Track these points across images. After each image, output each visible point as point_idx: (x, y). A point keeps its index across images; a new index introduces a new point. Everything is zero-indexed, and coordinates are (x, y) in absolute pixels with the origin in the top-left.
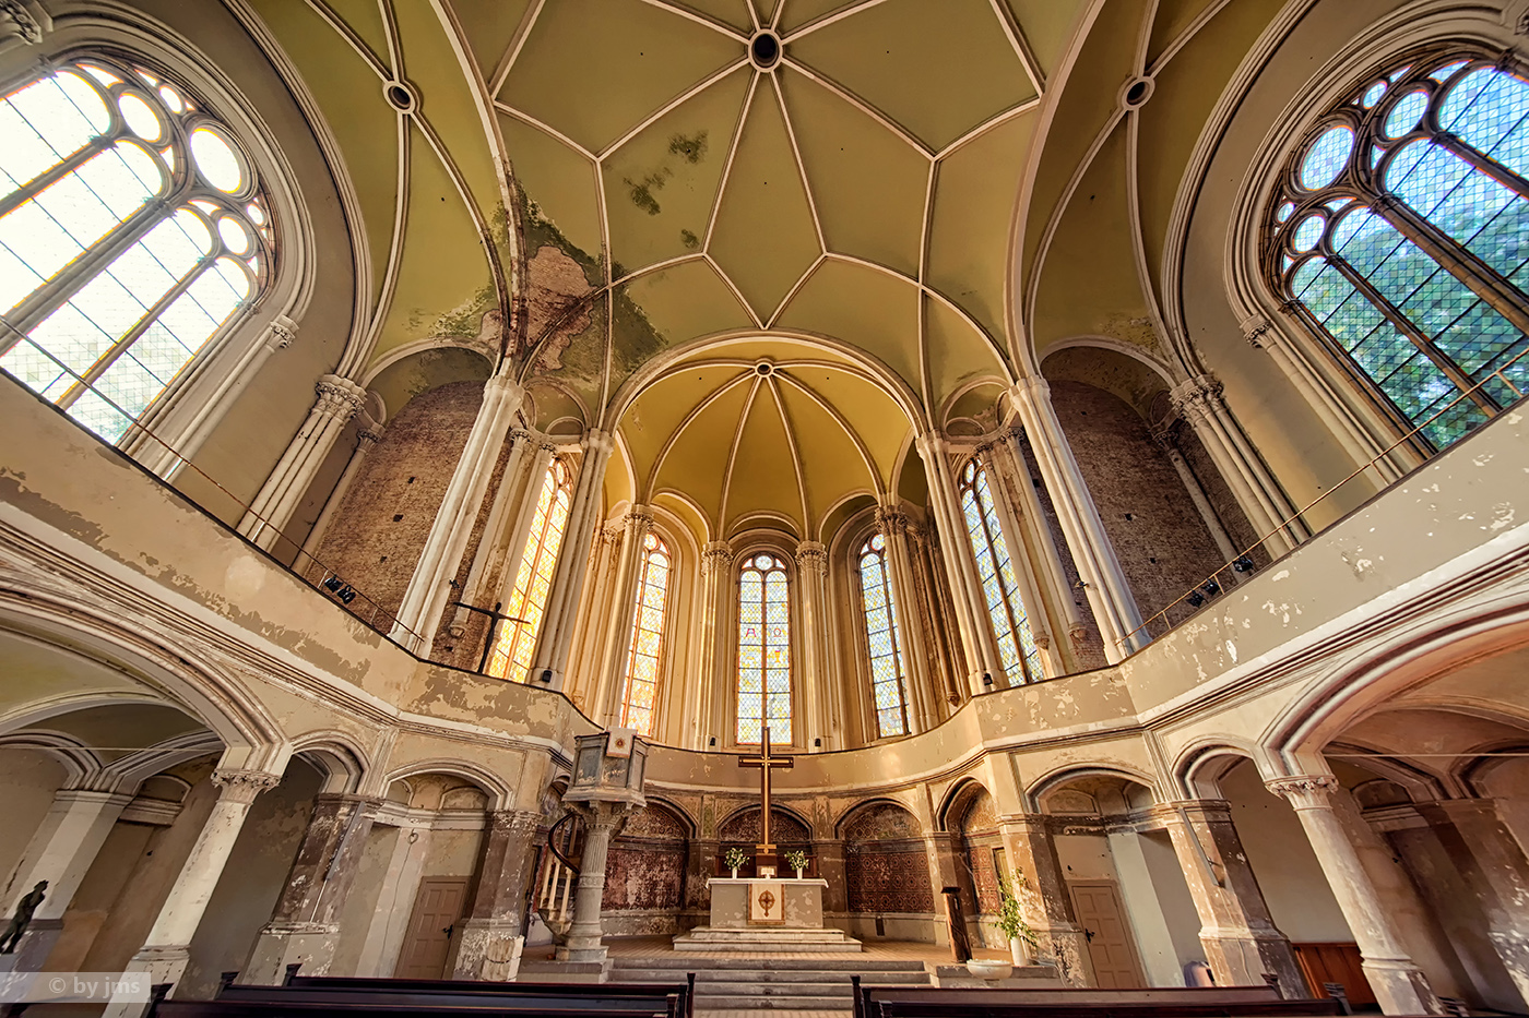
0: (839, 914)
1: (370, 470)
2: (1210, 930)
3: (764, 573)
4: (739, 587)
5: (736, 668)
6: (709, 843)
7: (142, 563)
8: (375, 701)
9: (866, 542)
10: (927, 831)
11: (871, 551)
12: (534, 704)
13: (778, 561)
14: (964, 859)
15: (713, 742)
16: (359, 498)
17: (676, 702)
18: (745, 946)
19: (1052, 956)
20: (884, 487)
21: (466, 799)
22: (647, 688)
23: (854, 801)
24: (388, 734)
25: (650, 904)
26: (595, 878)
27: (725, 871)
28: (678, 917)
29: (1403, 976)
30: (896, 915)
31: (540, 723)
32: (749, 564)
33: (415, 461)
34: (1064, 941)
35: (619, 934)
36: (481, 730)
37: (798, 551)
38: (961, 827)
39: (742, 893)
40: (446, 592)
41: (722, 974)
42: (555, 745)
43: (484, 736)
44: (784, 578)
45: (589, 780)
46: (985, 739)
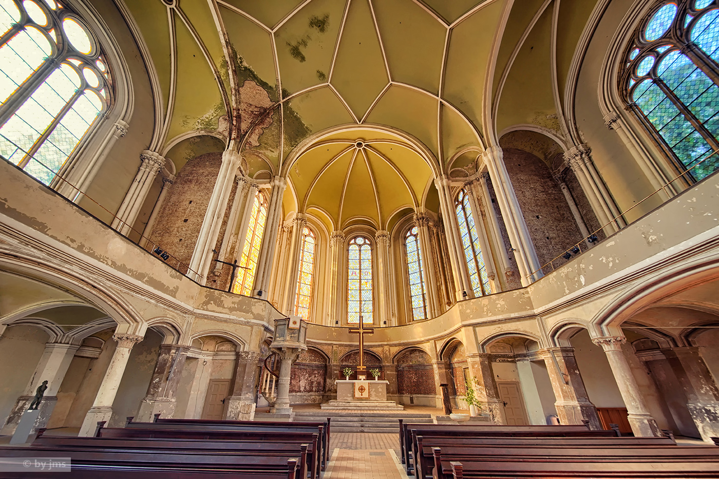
0: (394, 395)
1: (170, 197)
2: (560, 402)
3: (360, 246)
4: (348, 253)
5: (347, 290)
6: (336, 366)
7: (68, 241)
8: (182, 304)
9: (409, 230)
10: (434, 361)
11: (411, 235)
12: (255, 305)
13: (366, 240)
14: (450, 372)
15: (337, 323)
16: (166, 212)
17: (320, 305)
18: (352, 408)
19: (488, 412)
20: (418, 204)
21: (227, 347)
22: (306, 299)
23: (401, 348)
24: (191, 319)
25: (311, 391)
26: (286, 380)
27: (343, 377)
28: (323, 396)
29: (646, 421)
30: (419, 395)
31: (258, 314)
32: (353, 241)
33: (192, 193)
34: (493, 406)
35: (297, 403)
36: (232, 317)
37: (376, 235)
38: (449, 359)
39: (351, 386)
40: (211, 255)
41: (342, 419)
42: (266, 324)
43: (233, 320)
44: (370, 248)
45: (282, 339)
46: (462, 321)
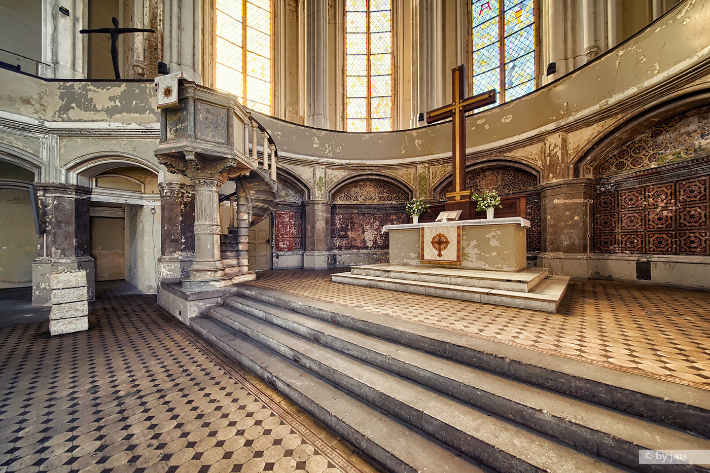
15: (422, 118)
24: (50, 140)
30: (682, 258)
39: (414, 236)
43: (119, 130)
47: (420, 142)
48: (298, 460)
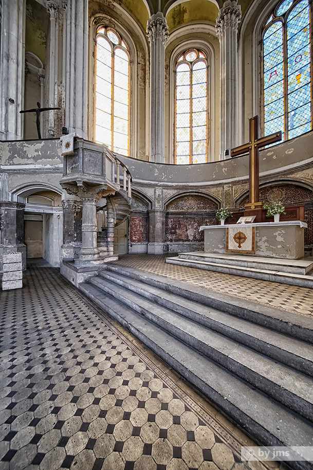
36: (38, 166)
39: (221, 234)
47: (226, 169)
48: (144, 380)
